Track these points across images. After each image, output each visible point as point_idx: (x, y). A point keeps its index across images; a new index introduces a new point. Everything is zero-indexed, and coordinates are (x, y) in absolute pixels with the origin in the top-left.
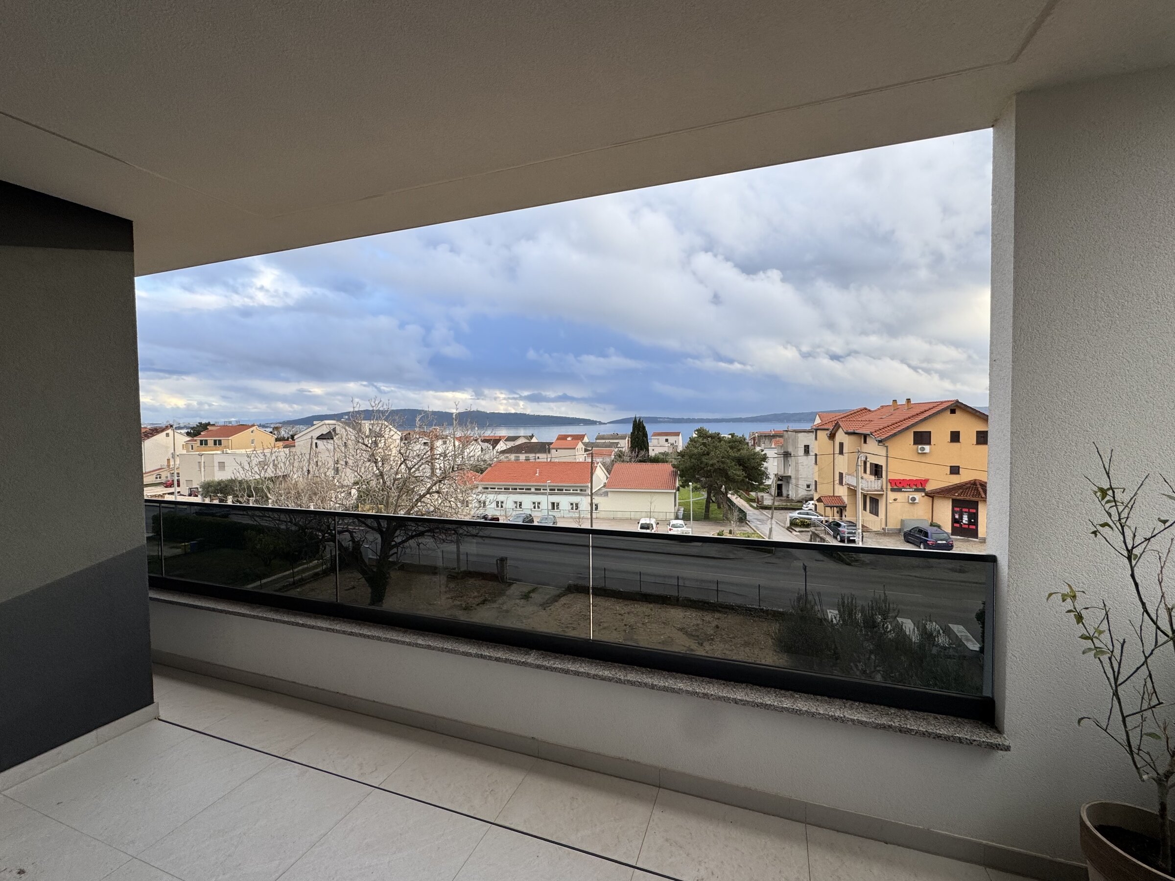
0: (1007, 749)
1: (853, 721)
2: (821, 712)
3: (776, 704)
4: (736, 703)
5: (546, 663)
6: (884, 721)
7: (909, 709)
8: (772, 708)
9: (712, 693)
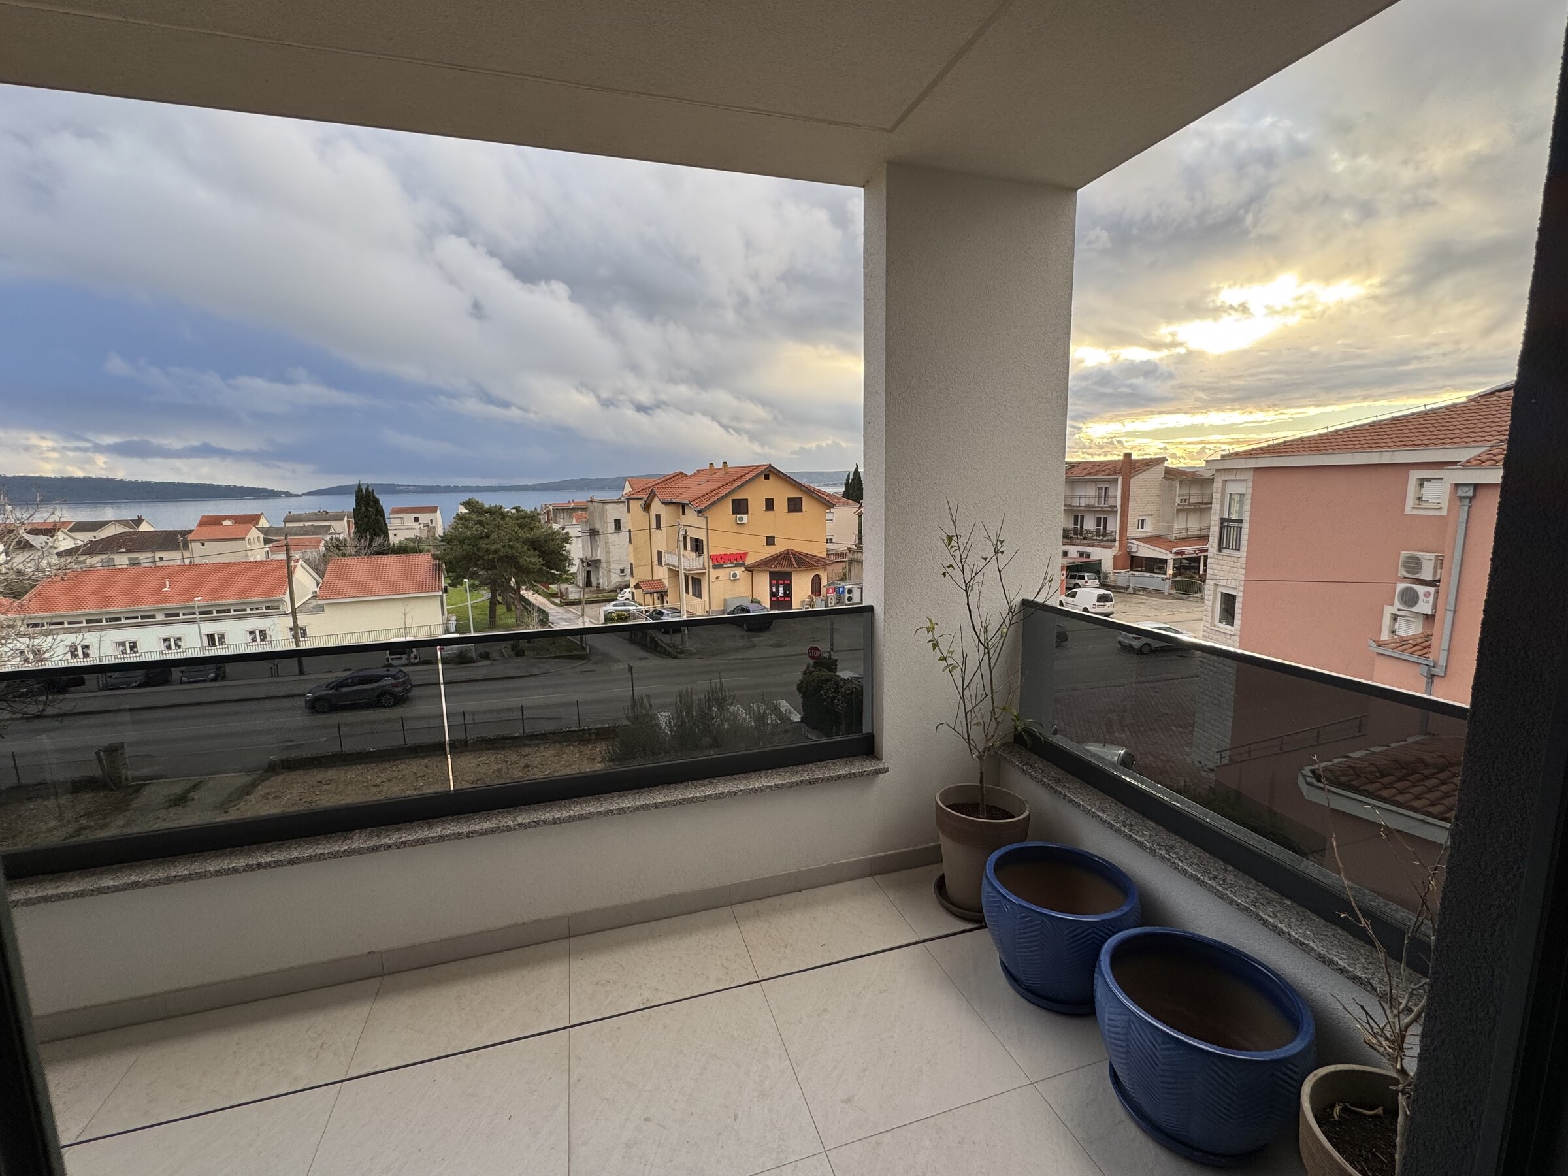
0: (887, 770)
1: (770, 787)
2: (742, 788)
3: (698, 795)
4: (656, 808)
5: (386, 841)
6: (796, 778)
7: (812, 762)
8: (695, 800)
9: (629, 805)
